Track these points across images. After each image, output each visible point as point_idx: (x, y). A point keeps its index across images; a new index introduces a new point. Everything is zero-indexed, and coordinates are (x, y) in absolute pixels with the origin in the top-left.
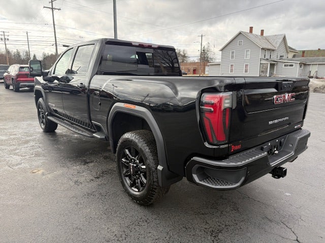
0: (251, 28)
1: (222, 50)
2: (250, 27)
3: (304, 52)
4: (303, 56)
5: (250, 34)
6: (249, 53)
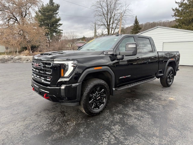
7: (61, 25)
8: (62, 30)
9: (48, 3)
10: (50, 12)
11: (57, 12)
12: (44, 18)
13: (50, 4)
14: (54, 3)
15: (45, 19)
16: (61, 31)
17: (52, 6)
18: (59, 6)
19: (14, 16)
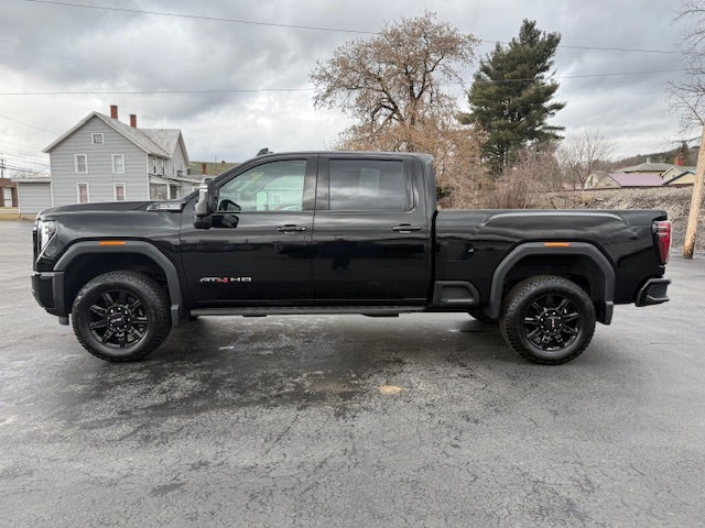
0: (114, 109)
1: (50, 150)
2: (112, 107)
3: (204, 165)
4: (204, 172)
5: (113, 121)
6: (121, 161)
7: (559, 107)
8: (562, 129)
9: (517, 37)
10: (519, 67)
11: (549, 61)
12: (497, 92)
13: (522, 39)
14: (539, 33)
15: (501, 92)
16: (558, 133)
17: (527, 46)
18: (558, 41)
19: (390, 100)
